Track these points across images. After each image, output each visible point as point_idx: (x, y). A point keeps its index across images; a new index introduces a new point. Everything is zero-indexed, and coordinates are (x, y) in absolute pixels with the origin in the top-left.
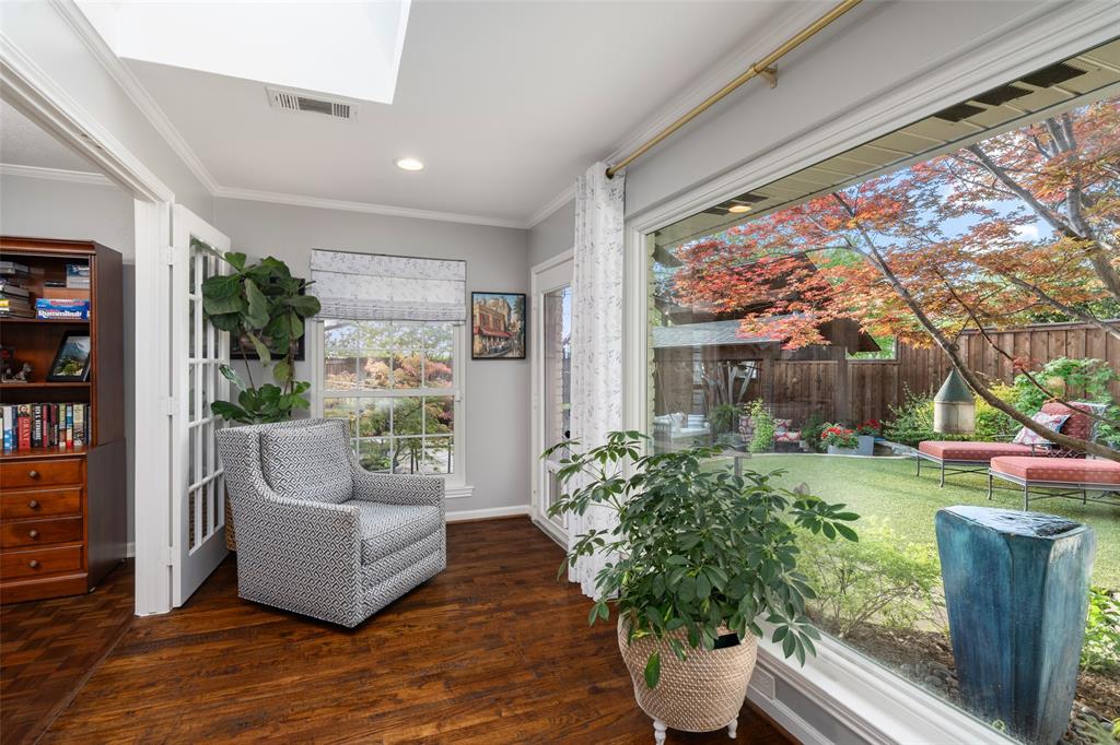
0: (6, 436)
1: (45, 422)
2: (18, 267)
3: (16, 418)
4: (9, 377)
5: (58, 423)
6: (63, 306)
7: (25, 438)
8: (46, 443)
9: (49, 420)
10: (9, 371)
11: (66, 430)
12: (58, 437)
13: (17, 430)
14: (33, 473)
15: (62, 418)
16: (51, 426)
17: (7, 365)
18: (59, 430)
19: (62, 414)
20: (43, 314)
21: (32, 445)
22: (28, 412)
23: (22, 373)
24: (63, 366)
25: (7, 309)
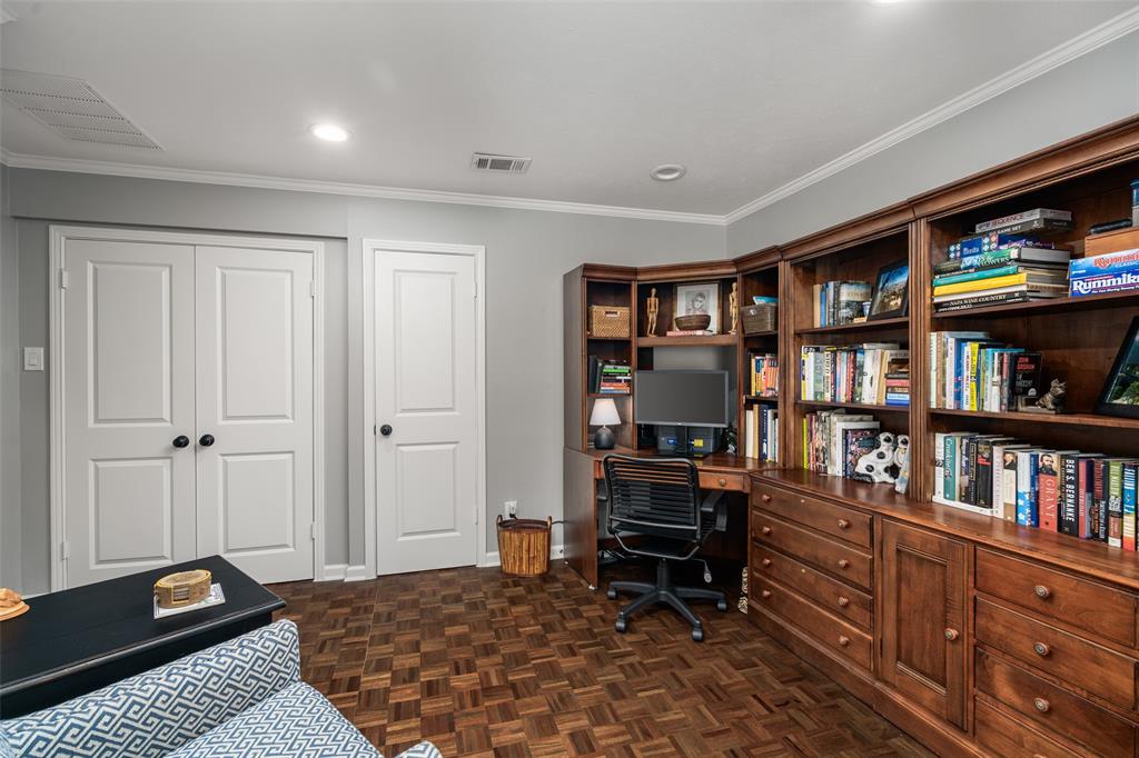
0: (1021, 502)
1: (1082, 491)
2: (1050, 214)
3: (1037, 471)
4: (1031, 402)
5: (1106, 497)
6: (1117, 265)
7: (1049, 514)
8: (1085, 531)
9: (1090, 488)
10: (1032, 392)
11: (1121, 515)
12: (1107, 524)
13: (1037, 494)
14: (1042, 590)
15: (1114, 491)
16: (1094, 501)
17: (1030, 382)
18: (1108, 513)
19: (1114, 480)
20: (1080, 287)
21: (1060, 528)
22: (1055, 466)
23: (1049, 397)
24: (1124, 385)
25: (1024, 288)
